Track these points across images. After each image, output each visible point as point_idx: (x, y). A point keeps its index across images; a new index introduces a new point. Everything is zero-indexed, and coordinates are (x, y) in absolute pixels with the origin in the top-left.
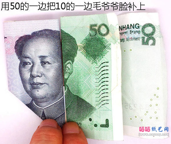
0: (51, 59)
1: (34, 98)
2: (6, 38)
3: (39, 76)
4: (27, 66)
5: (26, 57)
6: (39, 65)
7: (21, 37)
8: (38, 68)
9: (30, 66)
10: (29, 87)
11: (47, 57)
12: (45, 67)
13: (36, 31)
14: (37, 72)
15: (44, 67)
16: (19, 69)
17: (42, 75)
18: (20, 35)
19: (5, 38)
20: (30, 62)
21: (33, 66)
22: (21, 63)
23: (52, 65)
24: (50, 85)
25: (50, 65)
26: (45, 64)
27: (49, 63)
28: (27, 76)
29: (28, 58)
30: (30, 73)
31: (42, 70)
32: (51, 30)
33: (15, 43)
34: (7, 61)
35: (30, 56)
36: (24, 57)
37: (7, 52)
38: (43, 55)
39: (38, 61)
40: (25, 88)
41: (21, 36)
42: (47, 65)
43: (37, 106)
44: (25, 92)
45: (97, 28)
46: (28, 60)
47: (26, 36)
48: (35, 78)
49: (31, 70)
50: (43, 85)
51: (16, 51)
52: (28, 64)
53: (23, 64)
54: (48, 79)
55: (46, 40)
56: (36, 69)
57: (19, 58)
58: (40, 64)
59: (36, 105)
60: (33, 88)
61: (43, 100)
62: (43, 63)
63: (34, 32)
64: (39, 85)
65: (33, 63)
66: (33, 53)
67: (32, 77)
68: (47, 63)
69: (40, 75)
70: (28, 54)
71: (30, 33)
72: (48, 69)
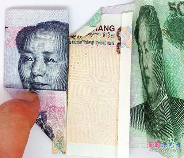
0: (56, 56)
2: (8, 28)
3: (40, 75)
5: (28, 52)
6: (41, 62)
7: (25, 28)
9: (32, 62)
10: (28, 86)
11: (52, 53)
13: (43, 22)
14: (39, 70)
17: (44, 74)
18: (23, 26)
19: (6, 28)
21: (34, 63)
22: (21, 58)
23: (57, 63)
24: (53, 87)
25: (55, 63)
26: (49, 61)
27: (53, 61)
28: (27, 74)
29: (30, 52)
30: (31, 70)
31: (45, 68)
33: (16, 34)
34: (5, 54)
35: (33, 50)
36: (25, 51)
37: (6, 44)
38: (48, 50)
39: (41, 58)
40: (24, 87)
41: (25, 27)
45: (176, 7)
46: (30, 55)
47: (31, 27)
48: (36, 77)
49: (32, 67)
50: (45, 86)
51: (16, 44)
52: (30, 60)
53: (24, 59)
55: (53, 33)
56: (37, 66)
57: (19, 52)
58: (43, 61)
60: (34, 88)
62: (47, 60)
63: (40, 23)
65: (35, 59)
67: (33, 75)
68: (51, 61)
69: (42, 74)
71: (35, 24)
72: (52, 68)
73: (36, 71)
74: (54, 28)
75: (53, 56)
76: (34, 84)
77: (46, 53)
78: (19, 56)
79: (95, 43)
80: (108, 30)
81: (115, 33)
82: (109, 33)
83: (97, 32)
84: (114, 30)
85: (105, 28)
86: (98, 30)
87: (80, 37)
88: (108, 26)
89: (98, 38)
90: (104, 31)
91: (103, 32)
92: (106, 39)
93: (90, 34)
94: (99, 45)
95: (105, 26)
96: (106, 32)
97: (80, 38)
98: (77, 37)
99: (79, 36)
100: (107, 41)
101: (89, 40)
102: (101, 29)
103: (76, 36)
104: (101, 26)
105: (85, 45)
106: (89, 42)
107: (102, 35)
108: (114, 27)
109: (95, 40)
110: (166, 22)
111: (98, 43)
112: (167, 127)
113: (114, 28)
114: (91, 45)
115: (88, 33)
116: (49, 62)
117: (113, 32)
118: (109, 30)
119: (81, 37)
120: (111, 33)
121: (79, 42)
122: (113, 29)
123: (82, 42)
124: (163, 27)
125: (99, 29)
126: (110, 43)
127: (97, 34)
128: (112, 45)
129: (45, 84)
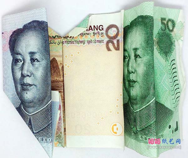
1: (23, 102)
3: (28, 76)
5: (18, 54)
6: (29, 63)
7: (14, 32)
8: (28, 66)
9: (21, 63)
12: (34, 65)
14: (28, 71)
15: (33, 65)
16: (12, 67)
17: (31, 74)
20: (21, 59)
21: (23, 64)
24: (38, 87)
25: (39, 62)
26: (34, 61)
27: (38, 61)
28: (18, 75)
29: (20, 54)
30: (21, 71)
31: (31, 68)
35: (21, 52)
36: (15, 53)
38: (32, 51)
39: (28, 58)
40: (16, 89)
42: (36, 63)
46: (19, 57)
47: (19, 29)
48: (25, 78)
49: (22, 68)
50: (32, 87)
52: (20, 61)
53: (15, 61)
56: (26, 67)
57: (12, 55)
58: (30, 62)
59: (24, 110)
60: (23, 89)
62: (33, 60)
64: (28, 87)
65: (24, 60)
66: (24, 49)
67: (23, 76)
68: (36, 61)
69: (29, 74)
71: (21, 27)
72: (37, 68)
73: (25, 72)
75: (37, 56)
76: (24, 85)
77: (32, 53)
78: (12, 58)
79: (86, 42)
80: (97, 30)
81: (104, 31)
82: (98, 33)
83: (88, 32)
84: (103, 29)
85: (95, 28)
86: (88, 30)
87: (72, 37)
88: (97, 26)
89: (89, 38)
90: (94, 30)
91: (93, 31)
92: (97, 38)
93: (82, 35)
94: (90, 44)
95: (94, 26)
96: (96, 31)
97: (72, 38)
98: (70, 38)
99: (71, 37)
100: (97, 39)
101: (81, 40)
102: (91, 29)
103: (68, 37)
104: (91, 26)
105: (77, 44)
106: (81, 42)
107: (92, 34)
108: (102, 26)
109: (86, 40)
111: (89, 42)
112: (151, 127)
113: (102, 27)
114: (82, 44)
115: (79, 34)
116: (34, 62)
117: (102, 31)
118: (98, 29)
119: (73, 37)
120: (101, 32)
121: (72, 42)
123: (75, 42)
125: (89, 29)
126: (100, 42)
127: (88, 34)
128: (102, 43)
129: (32, 85)
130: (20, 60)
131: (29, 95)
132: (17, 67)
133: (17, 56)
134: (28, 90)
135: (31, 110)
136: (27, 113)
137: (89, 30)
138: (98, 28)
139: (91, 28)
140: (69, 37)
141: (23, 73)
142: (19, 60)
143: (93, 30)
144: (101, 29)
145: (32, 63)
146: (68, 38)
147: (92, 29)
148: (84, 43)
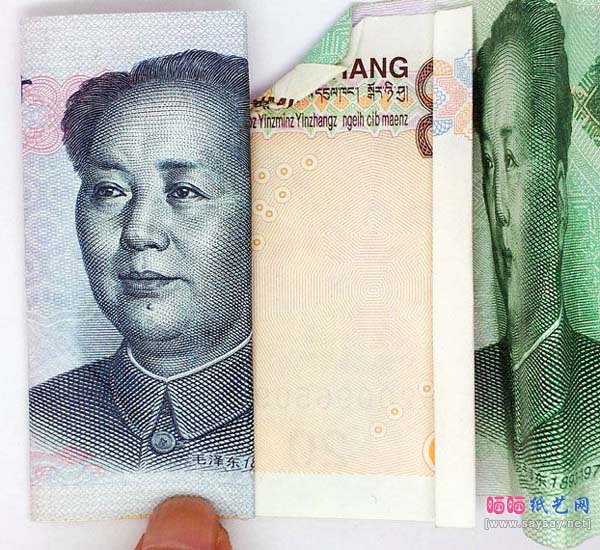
1: (132, 337)
2: (31, 83)
3: (154, 246)
4: (109, 201)
5: (107, 166)
6: (157, 201)
7: (92, 82)
8: (153, 214)
9: (123, 201)
10: (112, 287)
11: (193, 166)
12: (181, 208)
13: (155, 56)
14: (151, 229)
15: (176, 208)
16: (78, 213)
17: (168, 241)
18: (87, 74)
19: (23, 83)
20: (124, 185)
21: (132, 203)
22: (84, 189)
23: (210, 202)
24: (200, 287)
25: (204, 201)
26: (183, 195)
27: (198, 194)
28: (108, 241)
29: (117, 167)
30: (121, 229)
31: (169, 220)
32: (215, 56)
33: (63, 104)
34: (26, 178)
35: (125, 160)
36: (96, 164)
37: (29, 141)
38: (177, 157)
39: (154, 185)
40: (95, 294)
41: (92, 77)
43: (143, 369)
44: (96, 307)
46: (115, 178)
47: (113, 75)
48: (140, 253)
49: (127, 217)
50: (172, 285)
51: (66, 140)
52: (115, 193)
53: (95, 193)
54: (193, 259)
56: (144, 214)
57: (77, 168)
58: (164, 197)
59: (137, 364)
60: (131, 294)
61: (166, 345)
62: (176, 192)
63: (146, 62)
64: (153, 284)
65: (135, 189)
66: (137, 151)
67: (129, 247)
68: (191, 194)
69: (160, 242)
70: (116, 153)
71: (126, 66)
72: (195, 220)
73: (140, 232)
74: (197, 75)
75: (195, 178)
76: (132, 279)
77: (173, 168)
79: (339, 122)
80: (384, 75)
81: (410, 82)
82: (388, 85)
83: (347, 83)
84: (405, 74)
85: (375, 68)
86: (348, 75)
87: (288, 101)
88: (384, 59)
89: (351, 105)
90: (372, 76)
91: (368, 81)
92: (381, 105)
93: (324, 92)
94: (354, 128)
95: (373, 61)
96: (379, 80)
97: (287, 105)
98: (278, 104)
99: (283, 101)
100: (381, 112)
101: (320, 114)
102: (358, 73)
103: (272, 99)
104: (359, 62)
105: (305, 130)
106: (321, 121)
107: (364, 92)
108: (405, 61)
109: (340, 112)
110: (591, 71)
111: (351, 122)
112: (543, 432)
113: (404, 65)
114: (326, 129)
115: (313, 90)
116: (183, 197)
117: (403, 81)
118: (388, 74)
119: (291, 101)
120: (396, 83)
121: (285, 122)
122: (401, 68)
123: (296, 120)
124: (580, 84)
125: (354, 72)
126: (391, 120)
127: (348, 91)
128: (402, 128)
129: (169, 279)
130: (117, 187)
131: (157, 314)
132: (103, 216)
133: (104, 173)
134: (156, 296)
135: (170, 364)
136: (154, 376)
137: (352, 77)
138: (388, 69)
139: (358, 69)
140: (277, 100)
141: (131, 234)
142: (114, 188)
143: (369, 74)
144: (401, 72)
145: (171, 199)
146: (272, 106)
147: (363, 72)
148: (332, 126)
